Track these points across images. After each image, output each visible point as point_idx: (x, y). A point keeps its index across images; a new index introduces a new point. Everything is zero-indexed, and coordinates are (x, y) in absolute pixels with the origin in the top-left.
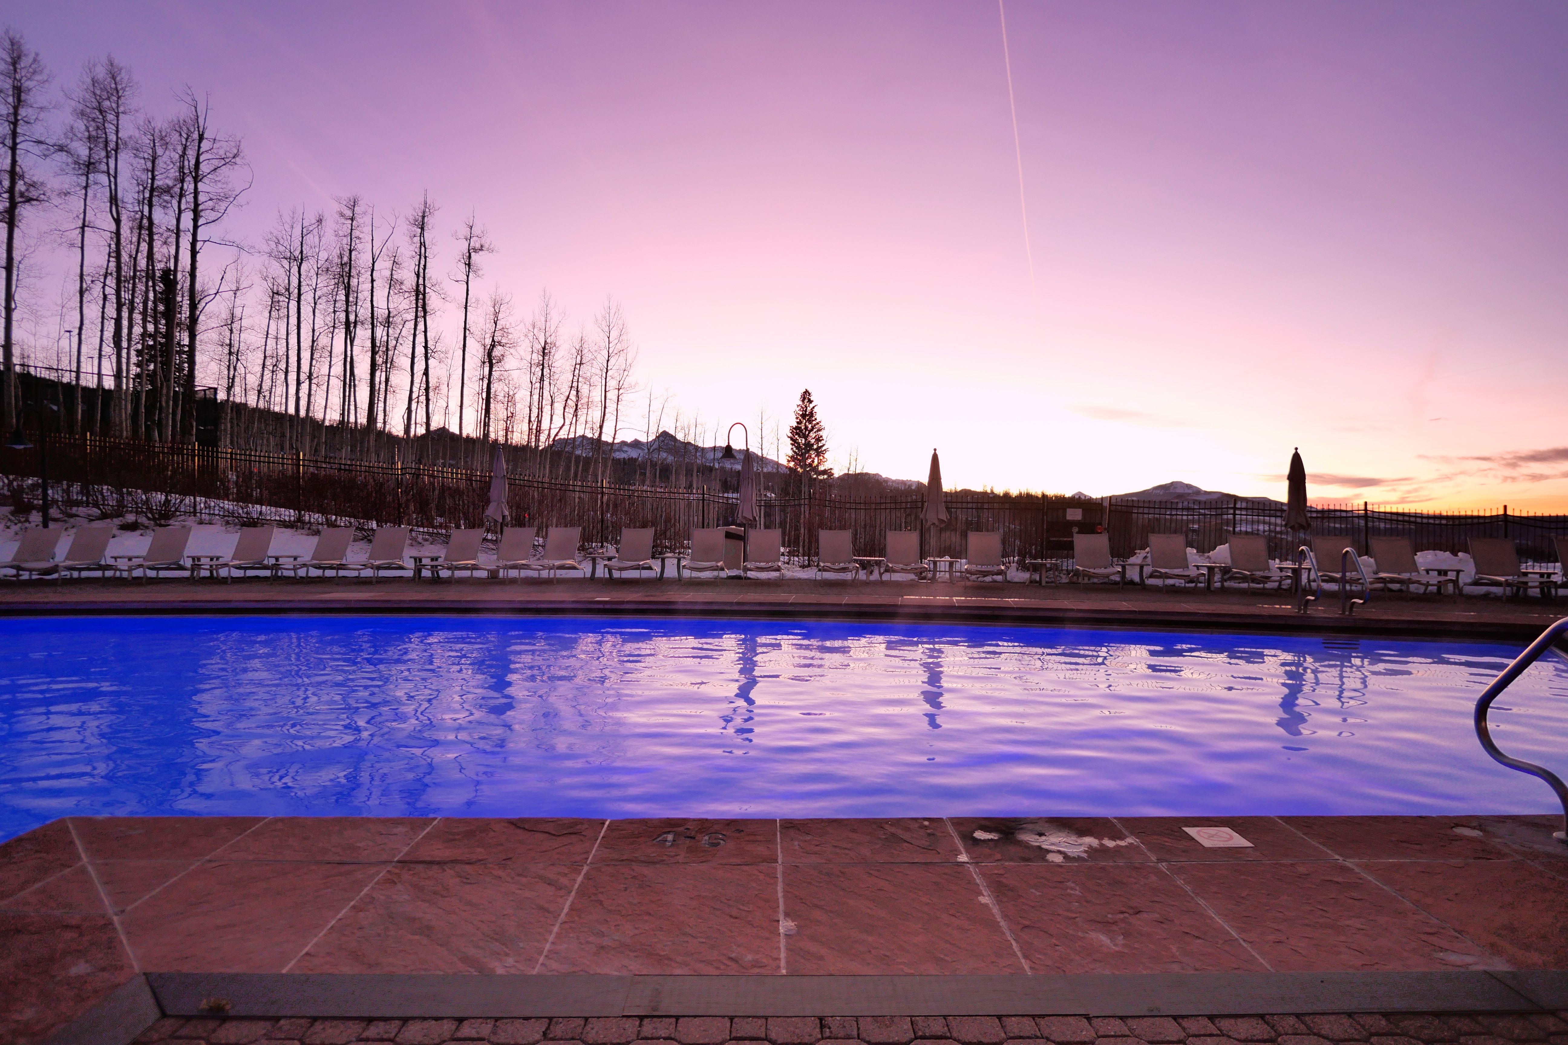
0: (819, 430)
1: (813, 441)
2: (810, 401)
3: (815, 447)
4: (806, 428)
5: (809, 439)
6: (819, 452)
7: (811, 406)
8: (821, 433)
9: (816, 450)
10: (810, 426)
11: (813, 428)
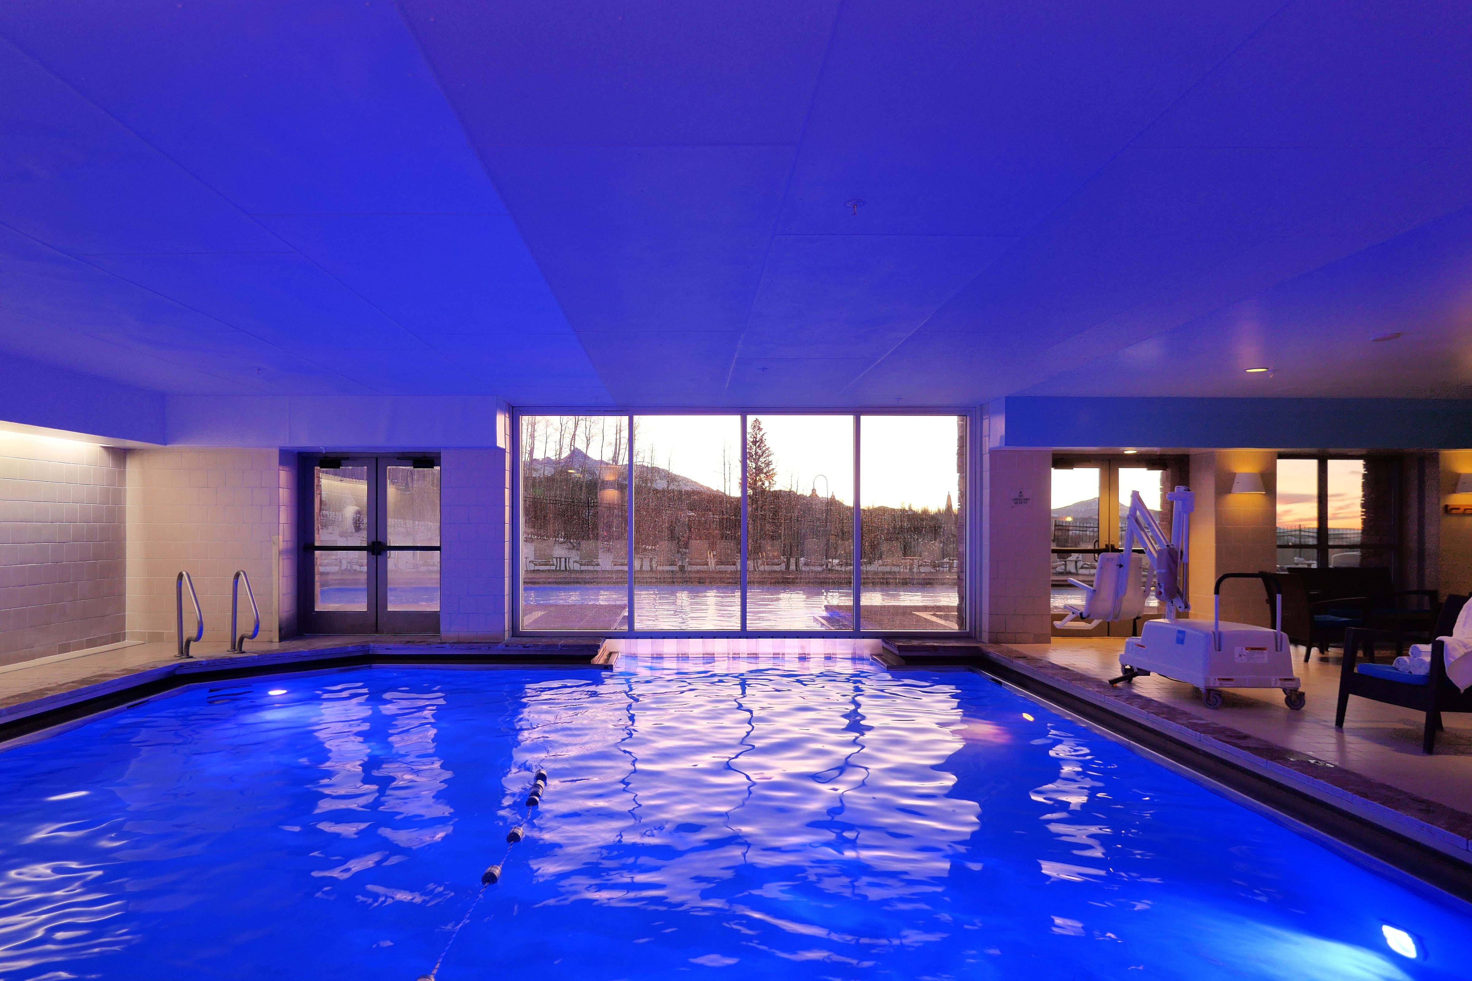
0: (768, 456)
1: (763, 465)
2: (760, 429)
3: (765, 471)
4: (756, 453)
5: (760, 463)
6: (769, 476)
7: (761, 433)
8: (770, 458)
9: (766, 473)
10: (760, 452)
11: (763, 452)
